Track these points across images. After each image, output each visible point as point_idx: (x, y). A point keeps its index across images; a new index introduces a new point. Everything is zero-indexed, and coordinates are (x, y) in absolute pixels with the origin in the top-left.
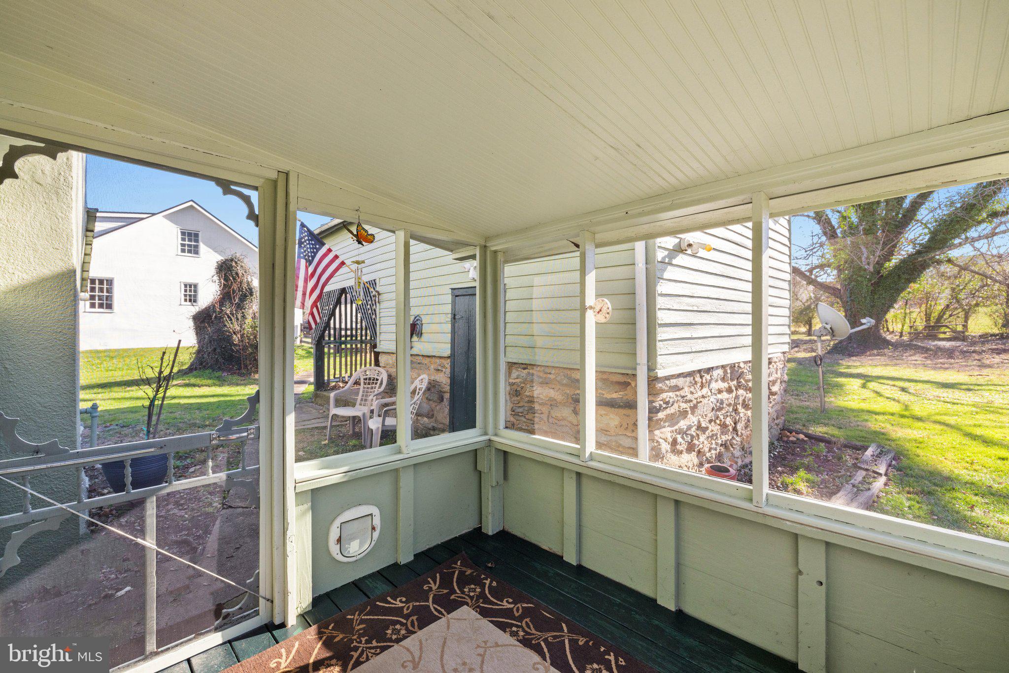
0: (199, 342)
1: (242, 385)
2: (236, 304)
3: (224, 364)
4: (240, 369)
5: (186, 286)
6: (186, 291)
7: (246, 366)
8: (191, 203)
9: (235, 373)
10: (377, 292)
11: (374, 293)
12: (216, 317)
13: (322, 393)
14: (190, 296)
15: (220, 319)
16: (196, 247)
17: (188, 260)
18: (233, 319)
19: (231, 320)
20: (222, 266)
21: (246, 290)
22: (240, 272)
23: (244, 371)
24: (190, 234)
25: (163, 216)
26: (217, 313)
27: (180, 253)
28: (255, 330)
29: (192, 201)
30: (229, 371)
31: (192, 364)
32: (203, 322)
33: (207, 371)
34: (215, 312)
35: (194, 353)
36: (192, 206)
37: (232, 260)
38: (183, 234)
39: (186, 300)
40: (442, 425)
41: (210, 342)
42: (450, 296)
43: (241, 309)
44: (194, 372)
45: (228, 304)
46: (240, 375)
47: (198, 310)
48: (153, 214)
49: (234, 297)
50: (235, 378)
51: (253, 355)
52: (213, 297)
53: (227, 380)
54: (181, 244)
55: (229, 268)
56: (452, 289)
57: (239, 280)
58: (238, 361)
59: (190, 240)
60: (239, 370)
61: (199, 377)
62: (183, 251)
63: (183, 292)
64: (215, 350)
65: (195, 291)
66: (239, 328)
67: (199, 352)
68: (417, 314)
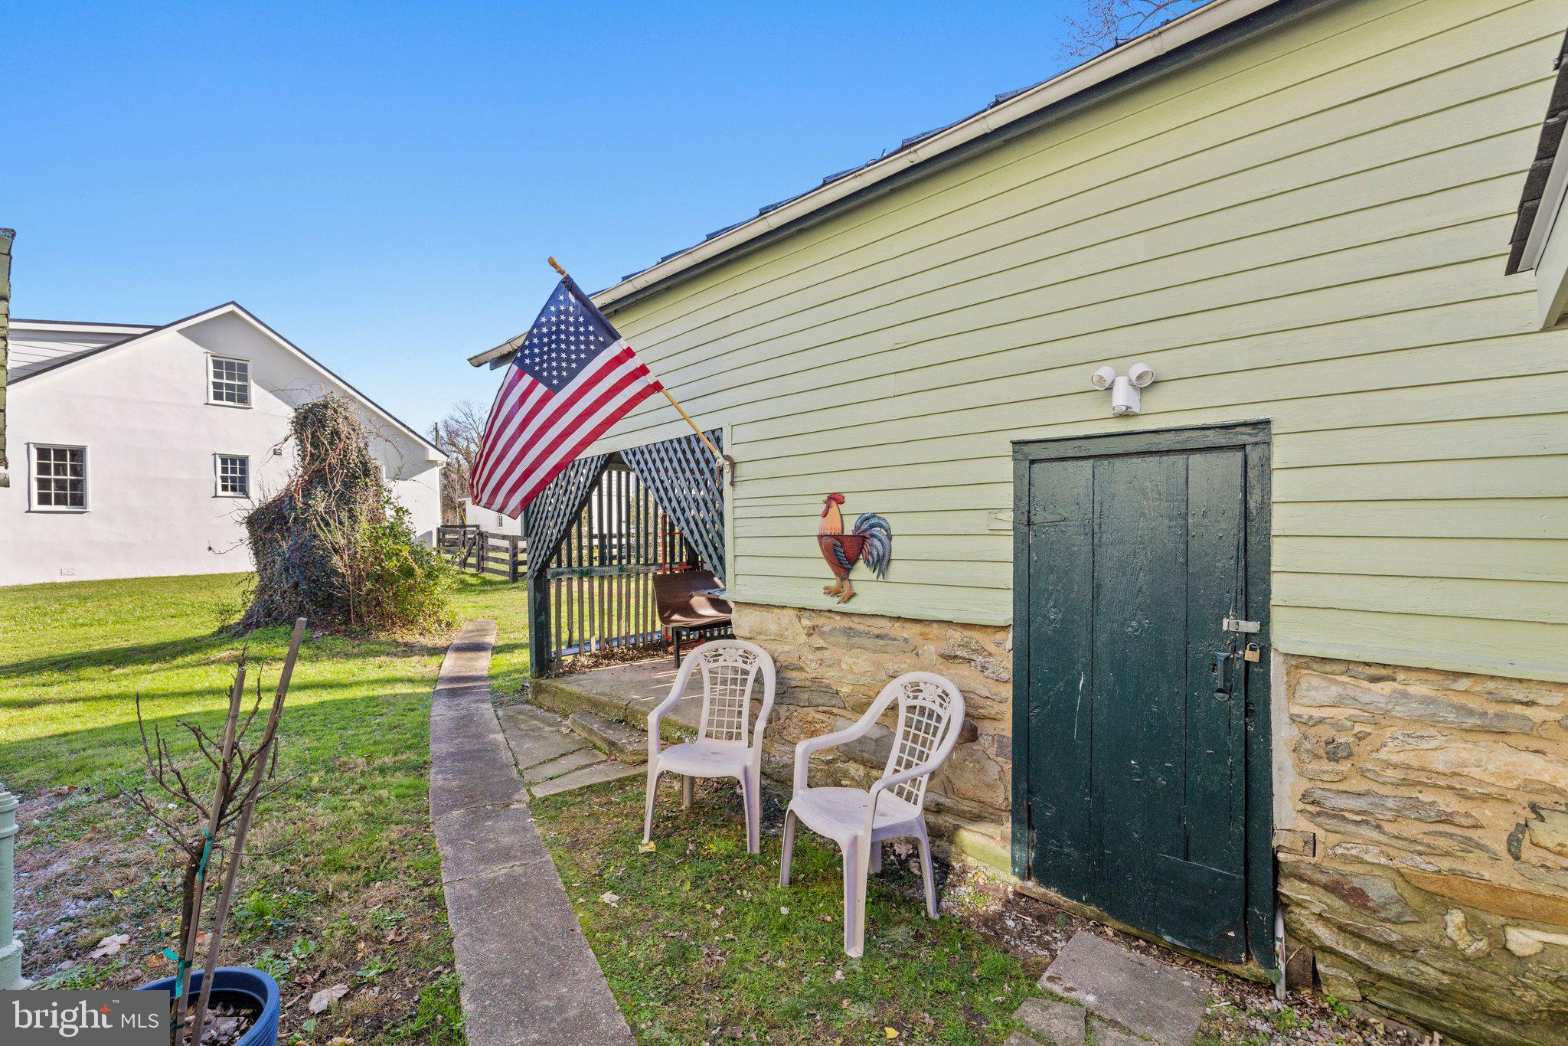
0: (262, 569)
1: (356, 656)
2: (335, 494)
3: (316, 613)
4: (347, 621)
5: (224, 461)
6: (224, 470)
7: (360, 617)
8: (231, 308)
9: (338, 631)
10: (727, 458)
11: (721, 461)
12: (295, 519)
13: (548, 681)
14: (233, 479)
15: (304, 524)
16: (244, 389)
17: (228, 414)
18: (331, 522)
19: (327, 524)
20: (305, 418)
21: (356, 465)
22: (344, 429)
23: (356, 627)
24: (230, 366)
25: (179, 331)
26: (299, 511)
27: (212, 401)
28: (376, 543)
29: (233, 303)
30: (326, 628)
31: (249, 615)
32: (269, 529)
33: (282, 629)
34: (294, 509)
35: (253, 592)
36: (232, 313)
37: (326, 406)
38: (217, 364)
39: (225, 488)
40: (974, 804)
41: (287, 570)
42: (1009, 465)
43: (347, 503)
44: (255, 631)
45: (319, 492)
46: (349, 634)
47: (257, 506)
48: (157, 328)
49: (332, 479)
50: (341, 643)
51: (374, 595)
52: (287, 480)
53: (323, 646)
54: (214, 383)
55: (320, 421)
56: (1014, 443)
57: (341, 446)
58: (345, 609)
59: (230, 377)
60: (346, 624)
61: (269, 640)
62: (218, 396)
63: (219, 473)
64: (296, 585)
65: (243, 471)
66: (343, 542)
67: (262, 590)
68: (869, 510)
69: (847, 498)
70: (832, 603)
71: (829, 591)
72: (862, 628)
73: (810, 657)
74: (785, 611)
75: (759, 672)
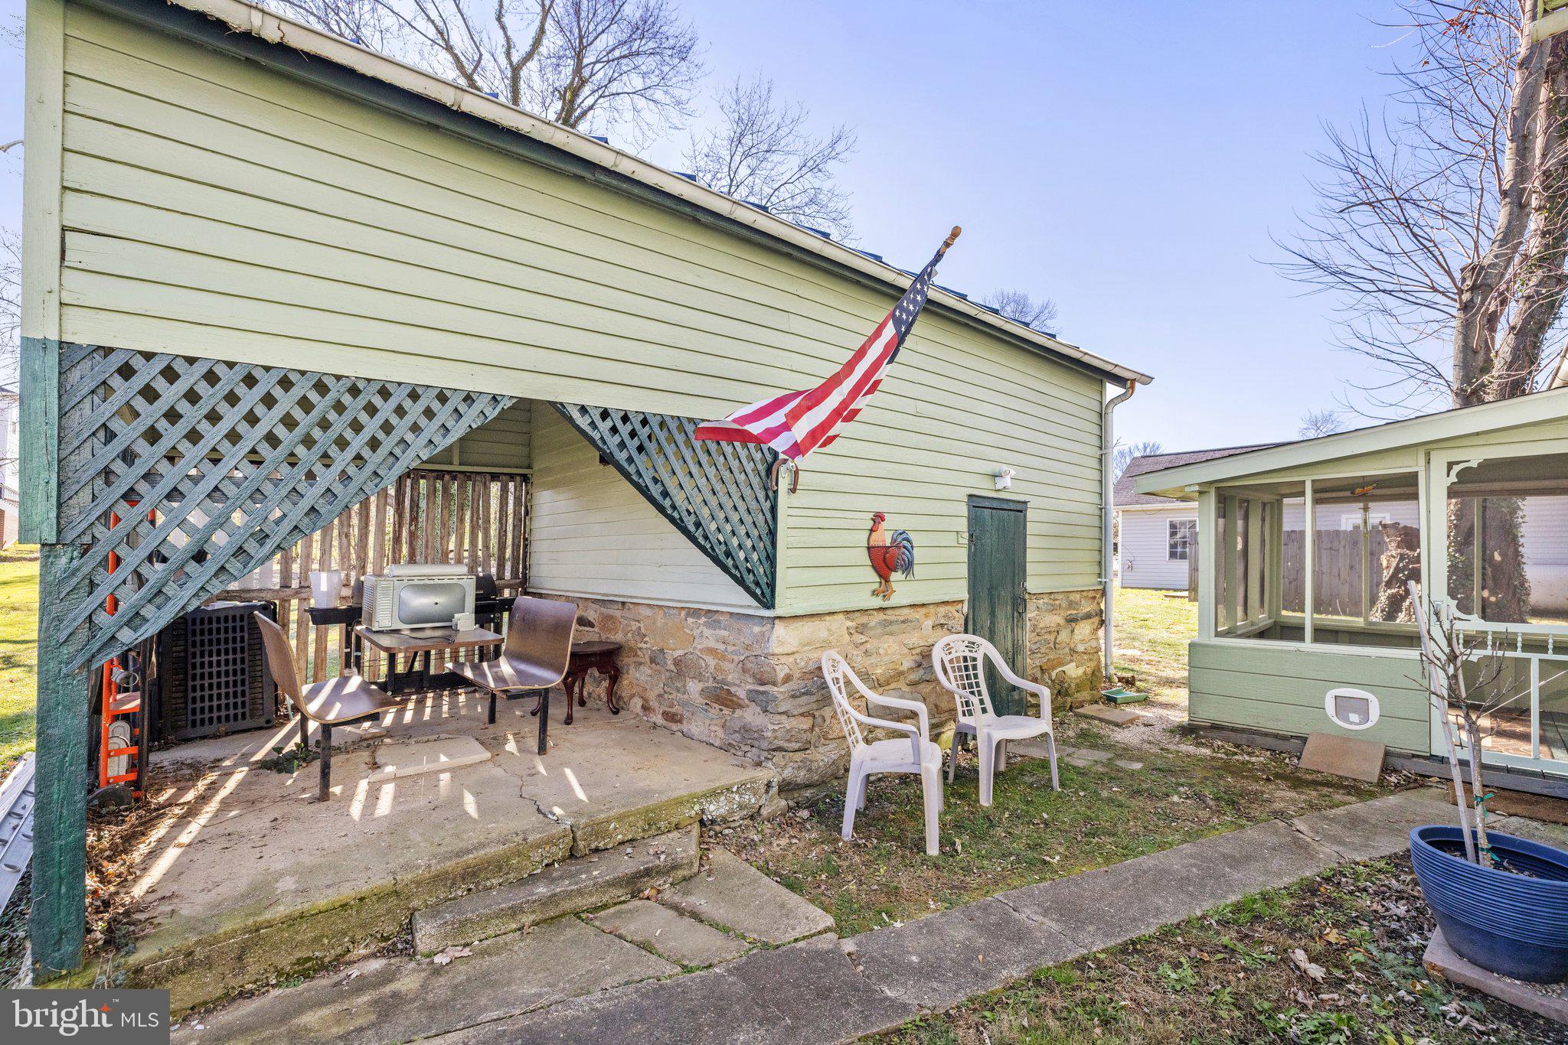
42: (966, 509)
56: (968, 495)
68: (901, 528)
69: (887, 516)
70: (878, 602)
71: (875, 593)
72: (894, 618)
73: (855, 653)
74: (836, 617)
75: (845, 676)
